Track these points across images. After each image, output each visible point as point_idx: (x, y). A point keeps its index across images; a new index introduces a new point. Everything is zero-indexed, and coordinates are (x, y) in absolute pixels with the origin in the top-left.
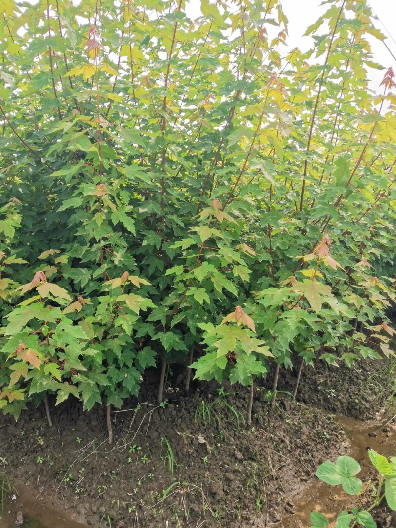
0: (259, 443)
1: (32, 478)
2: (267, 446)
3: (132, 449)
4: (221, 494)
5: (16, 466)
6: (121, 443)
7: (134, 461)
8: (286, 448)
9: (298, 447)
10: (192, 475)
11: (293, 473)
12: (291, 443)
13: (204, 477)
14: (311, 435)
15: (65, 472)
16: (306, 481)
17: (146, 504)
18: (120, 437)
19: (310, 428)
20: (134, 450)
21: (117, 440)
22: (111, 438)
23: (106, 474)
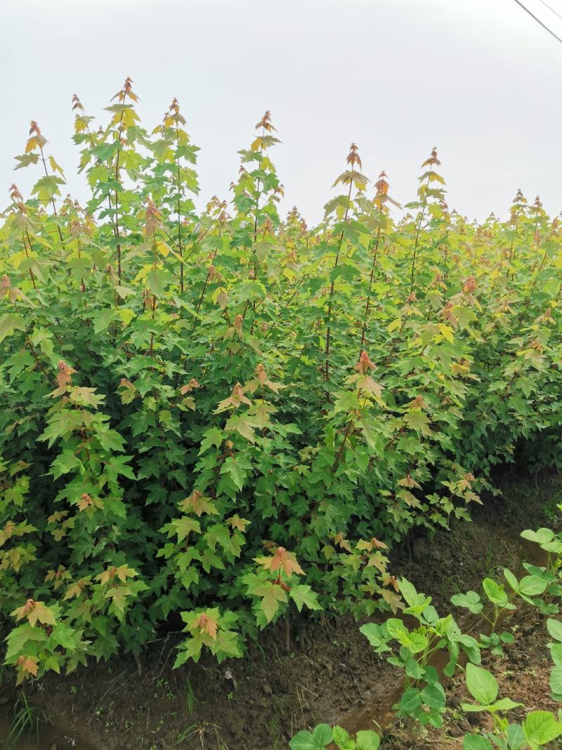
0: (297, 671)
1: (68, 707)
2: (304, 674)
3: (160, 683)
4: (240, 733)
5: (53, 693)
6: (150, 677)
7: (160, 696)
8: (328, 675)
9: (342, 672)
10: (214, 714)
11: (332, 703)
12: (334, 669)
13: (226, 715)
14: (362, 657)
15: (96, 704)
16: (346, 710)
17: (166, 744)
18: (150, 669)
19: (362, 648)
20: (161, 685)
21: (146, 672)
22: (140, 671)
23: (133, 709)
